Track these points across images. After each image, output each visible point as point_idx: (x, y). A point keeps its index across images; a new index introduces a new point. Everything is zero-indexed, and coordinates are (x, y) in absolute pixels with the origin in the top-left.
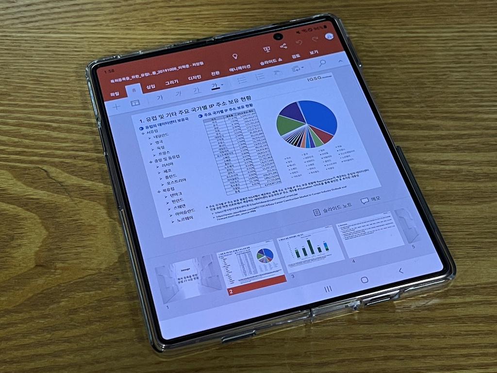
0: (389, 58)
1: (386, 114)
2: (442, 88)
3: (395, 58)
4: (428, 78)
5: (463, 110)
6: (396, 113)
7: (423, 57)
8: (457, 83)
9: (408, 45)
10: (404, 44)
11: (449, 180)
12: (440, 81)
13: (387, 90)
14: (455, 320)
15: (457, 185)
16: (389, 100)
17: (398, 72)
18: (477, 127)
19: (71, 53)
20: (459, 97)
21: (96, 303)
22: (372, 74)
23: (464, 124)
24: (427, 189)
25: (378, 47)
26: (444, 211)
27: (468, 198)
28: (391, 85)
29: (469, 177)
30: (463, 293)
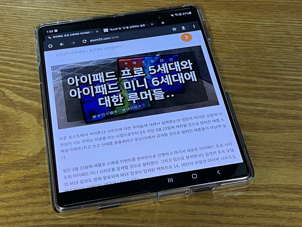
0: (229, 36)
1: (223, 71)
2: (261, 57)
3: (233, 36)
4: (253, 50)
6: (229, 71)
7: (251, 37)
8: (271, 54)
9: (243, 28)
10: (240, 27)
11: (258, 117)
12: (260, 53)
13: (226, 56)
14: (251, 207)
15: (262, 120)
16: (226, 62)
17: (233, 45)
18: (280, 84)
19: (28, 19)
20: (271, 64)
21: (23, 178)
22: (217, 45)
23: (273, 81)
24: (243, 121)
25: (223, 28)
26: (253, 136)
27: (269, 128)
28: (228, 53)
29: (271, 116)
30: (258, 190)
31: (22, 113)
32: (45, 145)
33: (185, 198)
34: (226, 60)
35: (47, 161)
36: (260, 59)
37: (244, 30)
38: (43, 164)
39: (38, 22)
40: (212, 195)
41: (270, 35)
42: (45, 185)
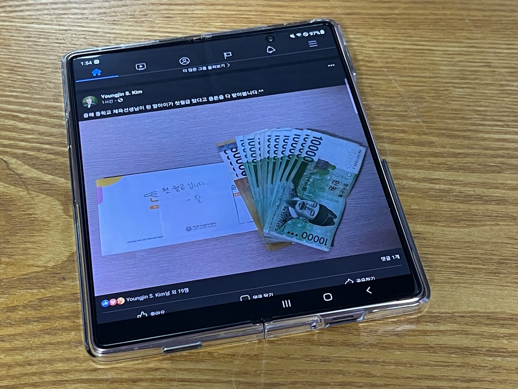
0: (388, 70)
1: (378, 127)
3: (396, 70)
4: (428, 93)
5: (461, 127)
6: (389, 126)
7: (424, 71)
9: (412, 58)
10: (407, 56)
11: (438, 200)
12: (441, 96)
13: (383, 102)
14: (425, 348)
15: (445, 206)
16: (383, 112)
17: (396, 85)
18: (475, 146)
19: (51, 45)
20: (460, 114)
21: (37, 302)
22: (368, 85)
23: (462, 142)
24: (411, 208)
25: (378, 58)
26: (428, 232)
27: (456, 220)
28: (387, 97)
29: (460, 198)
30: (438, 320)
31: (38, 196)
32: (75, 249)
33: (313, 335)
34: (382, 108)
35: (77, 275)
36: (441, 106)
37: (413, 59)
38: (71, 280)
39: (67, 50)
40: (358, 329)
41: (458, 68)
42: (75, 314)
